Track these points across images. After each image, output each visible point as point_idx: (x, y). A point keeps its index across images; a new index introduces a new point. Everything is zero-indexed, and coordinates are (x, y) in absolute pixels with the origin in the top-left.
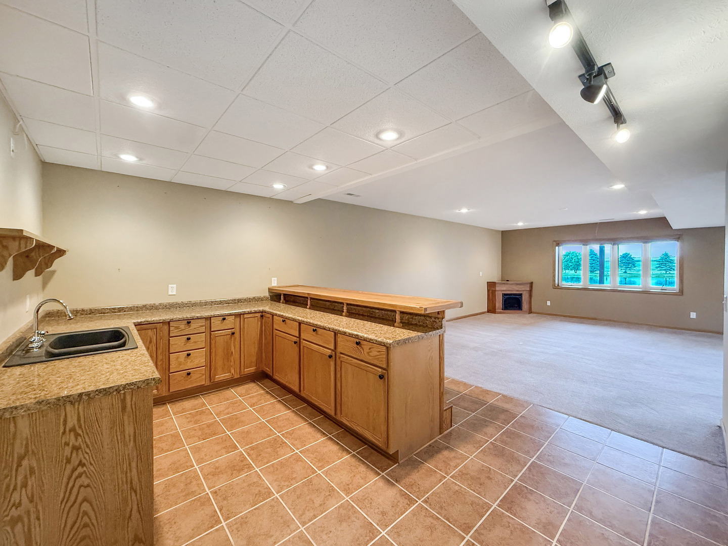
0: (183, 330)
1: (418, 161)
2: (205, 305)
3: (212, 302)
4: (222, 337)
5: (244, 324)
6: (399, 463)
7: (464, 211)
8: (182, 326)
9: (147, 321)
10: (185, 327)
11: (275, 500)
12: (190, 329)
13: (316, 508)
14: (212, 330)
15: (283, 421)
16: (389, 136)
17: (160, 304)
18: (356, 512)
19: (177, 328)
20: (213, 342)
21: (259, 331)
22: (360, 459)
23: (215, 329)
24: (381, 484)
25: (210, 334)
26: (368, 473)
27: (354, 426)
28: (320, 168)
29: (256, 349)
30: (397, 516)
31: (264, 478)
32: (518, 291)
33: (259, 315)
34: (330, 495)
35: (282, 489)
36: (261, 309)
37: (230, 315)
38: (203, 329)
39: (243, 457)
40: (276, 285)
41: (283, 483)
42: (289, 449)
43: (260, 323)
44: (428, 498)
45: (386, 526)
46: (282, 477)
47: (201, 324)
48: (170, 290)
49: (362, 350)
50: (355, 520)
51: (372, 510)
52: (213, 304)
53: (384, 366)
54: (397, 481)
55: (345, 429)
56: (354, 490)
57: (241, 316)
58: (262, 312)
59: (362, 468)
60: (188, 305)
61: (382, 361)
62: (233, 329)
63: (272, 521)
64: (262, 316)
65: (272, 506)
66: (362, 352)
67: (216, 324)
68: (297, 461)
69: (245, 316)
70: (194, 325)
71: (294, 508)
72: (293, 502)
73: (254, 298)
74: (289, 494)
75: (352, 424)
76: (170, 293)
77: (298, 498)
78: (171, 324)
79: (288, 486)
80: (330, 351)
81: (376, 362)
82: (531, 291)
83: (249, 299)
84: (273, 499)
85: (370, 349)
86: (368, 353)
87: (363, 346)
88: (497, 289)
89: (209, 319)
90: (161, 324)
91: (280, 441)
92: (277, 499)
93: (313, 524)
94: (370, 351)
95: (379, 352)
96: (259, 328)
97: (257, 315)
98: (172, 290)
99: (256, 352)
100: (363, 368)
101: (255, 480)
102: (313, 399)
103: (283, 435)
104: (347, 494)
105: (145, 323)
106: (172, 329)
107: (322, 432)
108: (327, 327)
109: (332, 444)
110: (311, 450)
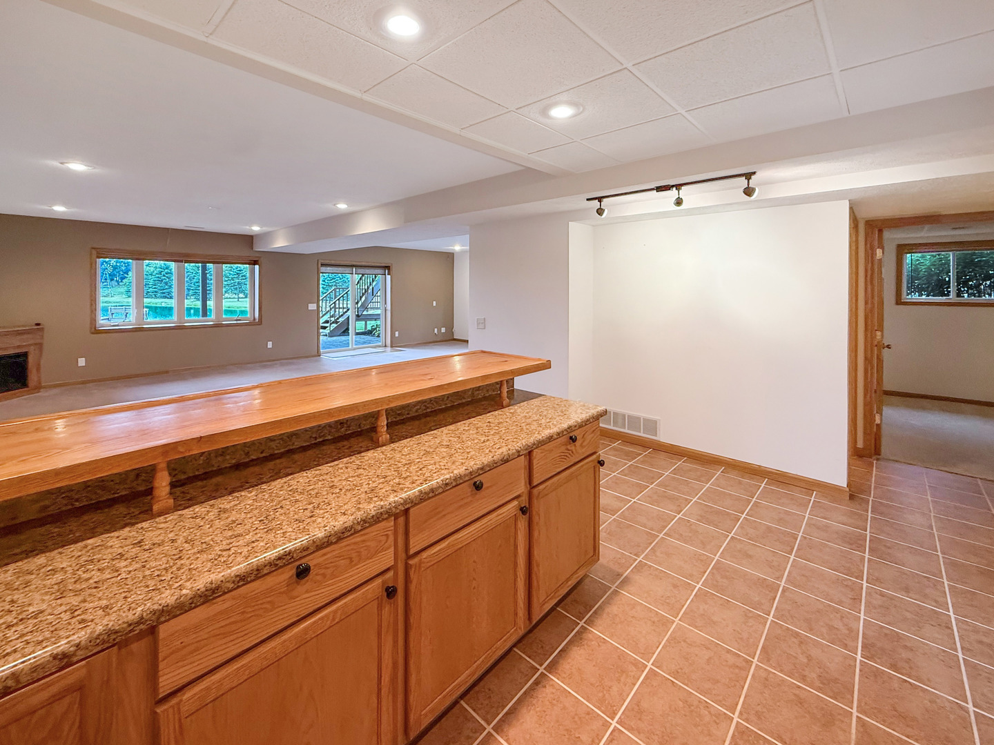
11: (745, 716)
13: (715, 653)
16: (562, 112)
32: (19, 347)
34: (685, 641)
35: (719, 715)
41: (707, 719)
46: (696, 725)
56: (659, 616)
63: (778, 704)
65: (759, 715)
68: (641, 712)
71: (738, 681)
74: (721, 698)
77: (718, 681)
79: (707, 706)
80: (516, 503)
84: (747, 720)
92: (741, 713)
93: (739, 650)
104: (670, 621)
107: (532, 689)
108: (513, 454)
109: (570, 660)
110: (601, 694)
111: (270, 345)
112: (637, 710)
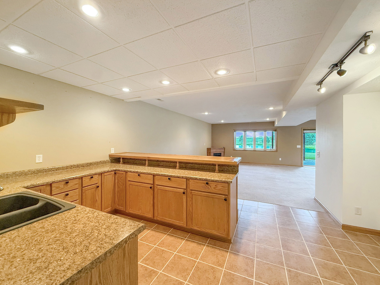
0: (63, 188)
1: (220, 87)
2: (67, 169)
3: (71, 166)
4: (90, 190)
5: (104, 180)
6: (232, 243)
7: (206, 113)
8: (62, 185)
9: (33, 185)
10: (64, 186)
12: (68, 187)
13: (213, 281)
14: (83, 186)
15: (151, 237)
16: (222, 73)
17: (29, 171)
18: (234, 275)
19: (57, 188)
20: (84, 194)
21: (113, 183)
22: (213, 247)
23: (86, 186)
24: (233, 256)
25: (82, 189)
26: (222, 252)
27: (203, 230)
28: (166, 83)
29: (111, 196)
30: (252, 269)
31: (169, 275)
32: (219, 152)
33: (113, 173)
34: (214, 271)
35: (186, 278)
36: (115, 169)
37: (96, 174)
38: (77, 186)
39: (144, 267)
40: (113, 152)
41: (183, 274)
42: (169, 253)
43: (113, 178)
44: (257, 256)
45: (252, 276)
46: (180, 271)
47: (77, 183)
48: (37, 159)
49: (209, 187)
50: (237, 279)
51: (240, 271)
52: (72, 168)
53: (227, 194)
54: (238, 252)
55: (191, 233)
56: (223, 264)
57: (103, 174)
58: (115, 171)
59: (218, 251)
60: (53, 170)
61: (225, 191)
62: (97, 184)
64: (115, 173)
66: (210, 188)
67: (86, 182)
69: (105, 174)
70: (70, 184)
72: (198, 283)
73: (100, 162)
74: (192, 279)
75: (202, 229)
76: (37, 161)
77: (199, 279)
78: (53, 185)
80: (183, 190)
81: (220, 192)
82: (224, 152)
83: (97, 162)
85: (216, 185)
86: (214, 188)
87: (210, 185)
88: (211, 151)
89: (81, 178)
90: (45, 186)
91: (160, 250)
94: (215, 187)
95: (223, 186)
96: (113, 182)
97: (112, 173)
98: (39, 159)
99: (111, 197)
100: (210, 196)
101: (166, 279)
102: (166, 220)
103: (158, 245)
104: (222, 266)
105: (31, 187)
106: (53, 189)
107: (180, 238)
108: (181, 176)
109: (191, 243)
110: (183, 250)
111: (280, 159)
112: (180, 257)
